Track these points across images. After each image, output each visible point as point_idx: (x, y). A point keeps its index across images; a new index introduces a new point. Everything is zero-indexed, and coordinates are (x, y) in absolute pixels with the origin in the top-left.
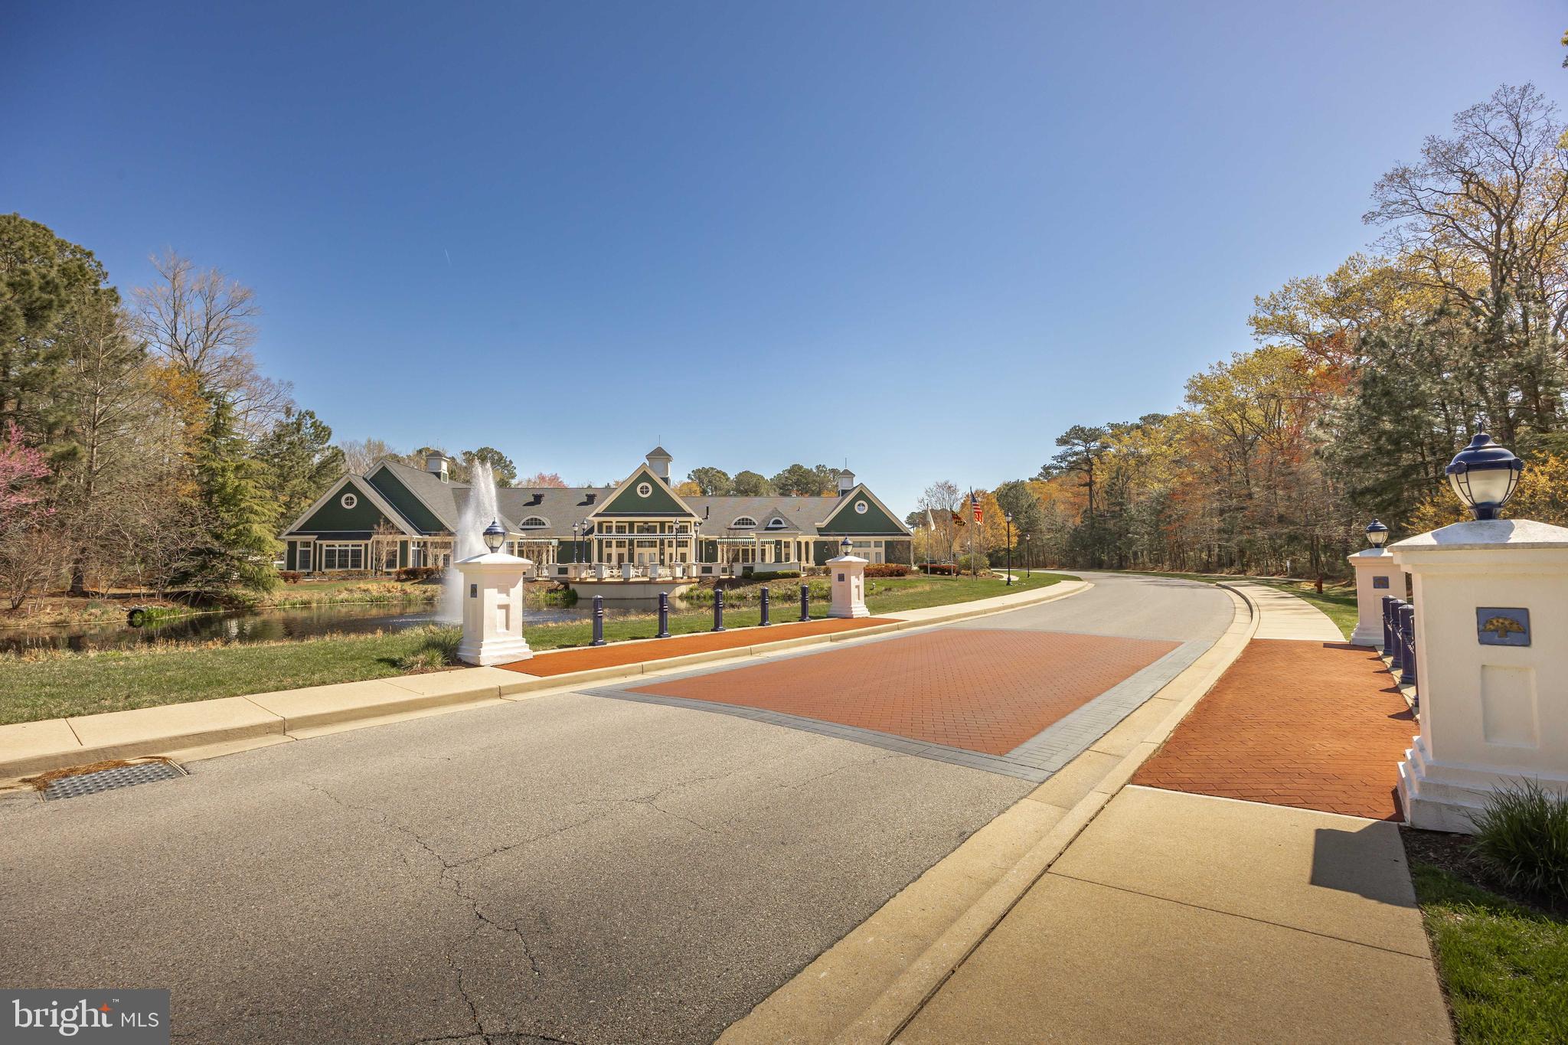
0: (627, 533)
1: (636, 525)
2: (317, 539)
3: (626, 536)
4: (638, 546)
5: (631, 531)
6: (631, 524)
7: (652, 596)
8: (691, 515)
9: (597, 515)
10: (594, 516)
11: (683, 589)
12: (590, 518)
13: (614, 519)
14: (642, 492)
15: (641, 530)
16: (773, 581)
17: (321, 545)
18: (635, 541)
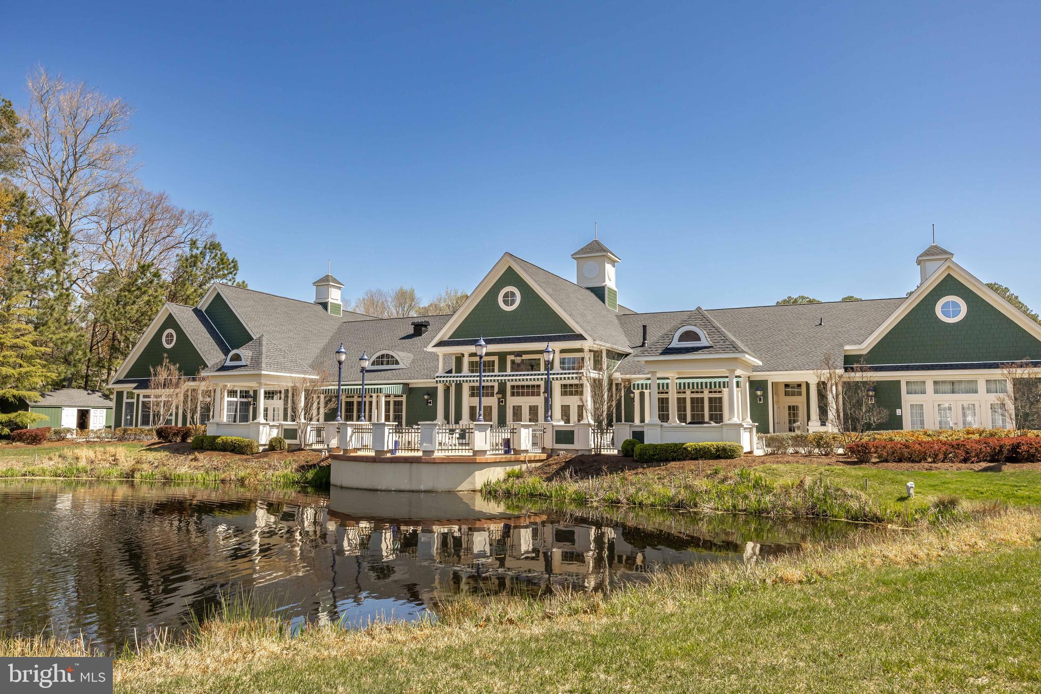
0: (496, 373)
1: (510, 358)
2: (135, 388)
3: (492, 379)
4: (513, 394)
5: (502, 368)
6: (502, 356)
7: (422, 488)
8: (581, 337)
9: (441, 344)
10: (435, 346)
11: (496, 475)
12: (430, 349)
13: (467, 349)
14: (506, 302)
15: (516, 367)
16: (673, 464)
17: (138, 395)
18: (509, 385)
